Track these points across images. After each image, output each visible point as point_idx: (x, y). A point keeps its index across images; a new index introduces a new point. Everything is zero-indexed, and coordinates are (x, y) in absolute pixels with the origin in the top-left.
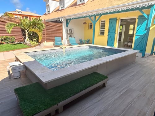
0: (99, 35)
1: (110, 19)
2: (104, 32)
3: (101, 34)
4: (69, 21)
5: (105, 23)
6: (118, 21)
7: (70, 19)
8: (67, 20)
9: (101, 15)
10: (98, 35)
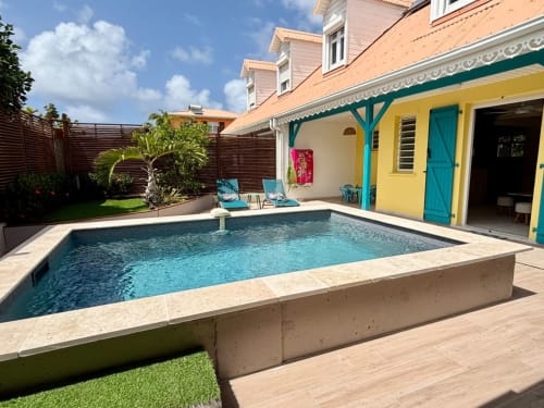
0: (395, 171)
1: (431, 111)
2: (412, 160)
3: (402, 167)
4: (295, 126)
5: (414, 128)
6: (462, 118)
7: (300, 122)
8: (291, 124)
9: (388, 98)
10: (391, 170)
